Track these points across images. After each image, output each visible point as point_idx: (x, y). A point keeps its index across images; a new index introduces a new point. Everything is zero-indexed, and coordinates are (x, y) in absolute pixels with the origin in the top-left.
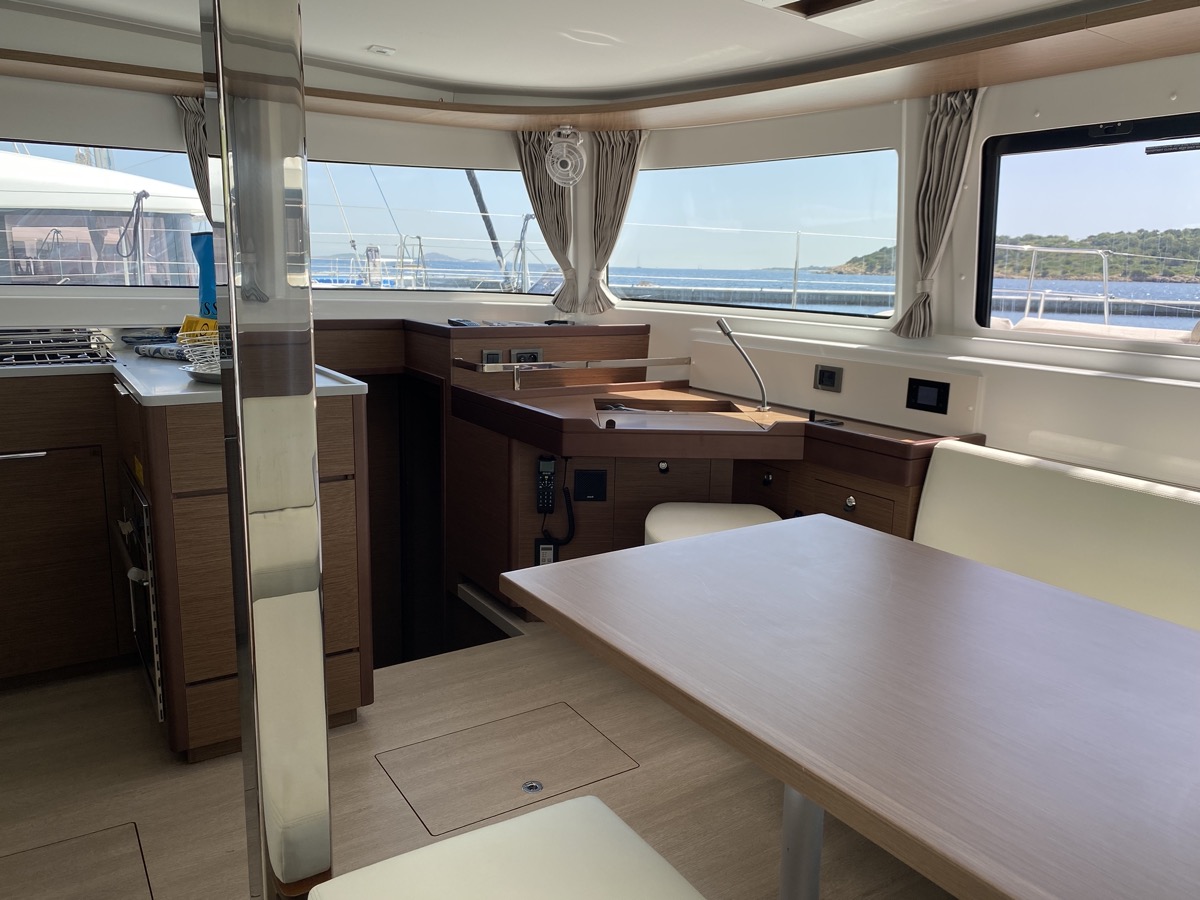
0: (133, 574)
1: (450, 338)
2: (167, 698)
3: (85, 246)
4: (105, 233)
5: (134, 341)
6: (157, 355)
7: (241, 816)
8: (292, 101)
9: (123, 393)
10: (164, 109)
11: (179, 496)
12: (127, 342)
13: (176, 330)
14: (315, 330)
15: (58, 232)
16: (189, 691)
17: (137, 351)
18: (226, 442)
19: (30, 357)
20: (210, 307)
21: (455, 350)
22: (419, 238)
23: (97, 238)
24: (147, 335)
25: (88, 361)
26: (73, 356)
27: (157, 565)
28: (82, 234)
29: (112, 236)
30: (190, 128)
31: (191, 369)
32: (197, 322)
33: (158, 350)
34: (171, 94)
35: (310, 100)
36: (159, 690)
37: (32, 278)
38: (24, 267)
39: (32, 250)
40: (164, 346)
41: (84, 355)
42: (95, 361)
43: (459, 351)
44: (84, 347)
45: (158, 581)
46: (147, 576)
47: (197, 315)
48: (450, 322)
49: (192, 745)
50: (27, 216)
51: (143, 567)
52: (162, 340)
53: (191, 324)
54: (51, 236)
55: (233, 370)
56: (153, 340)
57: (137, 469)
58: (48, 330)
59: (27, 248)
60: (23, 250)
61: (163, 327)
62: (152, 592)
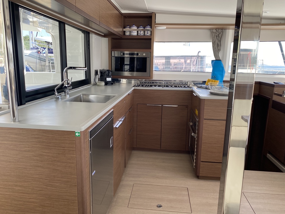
0: (193, 134)
1: (274, 87)
2: (196, 163)
3: (183, 63)
4: (187, 60)
5: (196, 84)
6: (201, 87)
7: (217, 195)
8: (258, 28)
9: (195, 95)
10: (208, 33)
11: (205, 119)
12: (194, 84)
13: (205, 82)
14: (255, 84)
15: (180, 60)
16: (201, 163)
17: (197, 86)
18: (227, 109)
19: (177, 86)
20: (214, 77)
21: (275, 90)
22: (263, 60)
23: (185, 62)
24: (198, 83)
25: (188, 88)
26: (185, 86)
27: (198, 134)
28: (183, 61)
29: (188, 61)
30: (213, 36)
31: (210, 91)
32: (210, 80)
33: (201, 86)
34: (210, 29)
35: (262, 27)
36: (195, 161)
37: (173, 70)
38: (171, 68)
39: (173, 64)
40: (203, 85)
41: (186, 87)
42: (189, 88)
43: (276, 90)
44: (186, 85)
45: (198, 137)
46: (196, 135)
47: (210, 79)
48: (274, 83)
49: (200, 175)
50: (179, 57)
51: (195, 133)
52: (201, 84)
53: (209, 81)
54: (179, 61)
55: (233, 92)
56: (200, 84)
57: (196, 112)
58: (176, 81)
59: (172, 64)
60: (171, 64)
61: (202, 81)
62: (196, 139)
